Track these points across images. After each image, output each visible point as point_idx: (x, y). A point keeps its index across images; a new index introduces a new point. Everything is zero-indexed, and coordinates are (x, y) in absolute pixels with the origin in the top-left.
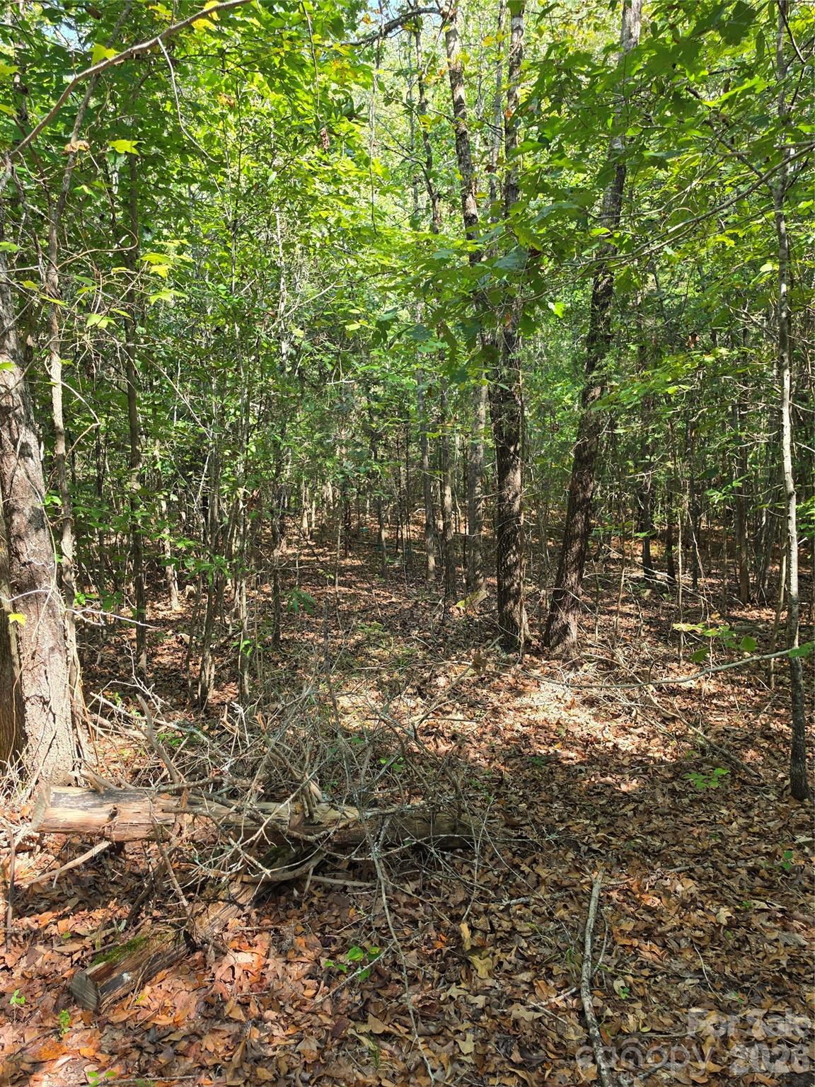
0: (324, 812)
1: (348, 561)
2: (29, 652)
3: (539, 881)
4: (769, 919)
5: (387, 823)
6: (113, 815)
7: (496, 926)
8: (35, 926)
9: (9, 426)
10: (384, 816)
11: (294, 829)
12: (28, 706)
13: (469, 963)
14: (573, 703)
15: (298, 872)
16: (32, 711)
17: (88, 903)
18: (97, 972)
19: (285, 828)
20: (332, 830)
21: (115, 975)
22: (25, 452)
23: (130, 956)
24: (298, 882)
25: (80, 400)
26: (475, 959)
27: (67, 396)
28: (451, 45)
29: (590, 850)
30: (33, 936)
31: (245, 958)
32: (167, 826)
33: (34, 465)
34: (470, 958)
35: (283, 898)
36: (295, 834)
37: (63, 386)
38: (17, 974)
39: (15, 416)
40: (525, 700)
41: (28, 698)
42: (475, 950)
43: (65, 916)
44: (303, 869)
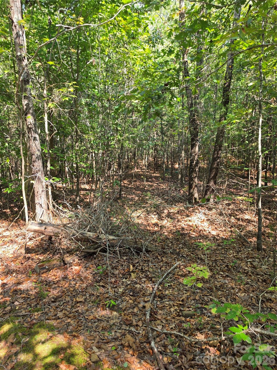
0: (103, 236)
1: (155, 174)
2: (37, 191)
3: (162, 261)
4: (221, 276)
5: (121, 241)
6: (45, 228)
7: (143, 269)
8: (30, 256)
9: (31, 133)
10: (121, 239)
11: (93, 239)
12: (36, 205)
13: (131, 275)
14: (204, 220)
15: (95, 251)
16: (37, 207)
17: (43, 253)
18: (40, 265)
19: (91, 238)
20: (103, 241)
21: (44, 266)
22: (35, 139)
23: (49, 263)
24: (95, 253)
25: (52, 125)
26: (132, 274)
27: (49, 124)
28: (181, 4)
29: (182, 256)
30: (29, 258)
31: (77, 268)
32: (59, 233)
33: (38, 142)
34: (131, 273)
35: (92, 257)
36: (93, 240)
37: (48, 122)
38: (24, 265)
39: (33, 130)
40: (190, 218)
41: (36, 203)
42: (133, 272)
43: (38, 255)
44: (97, 250)
